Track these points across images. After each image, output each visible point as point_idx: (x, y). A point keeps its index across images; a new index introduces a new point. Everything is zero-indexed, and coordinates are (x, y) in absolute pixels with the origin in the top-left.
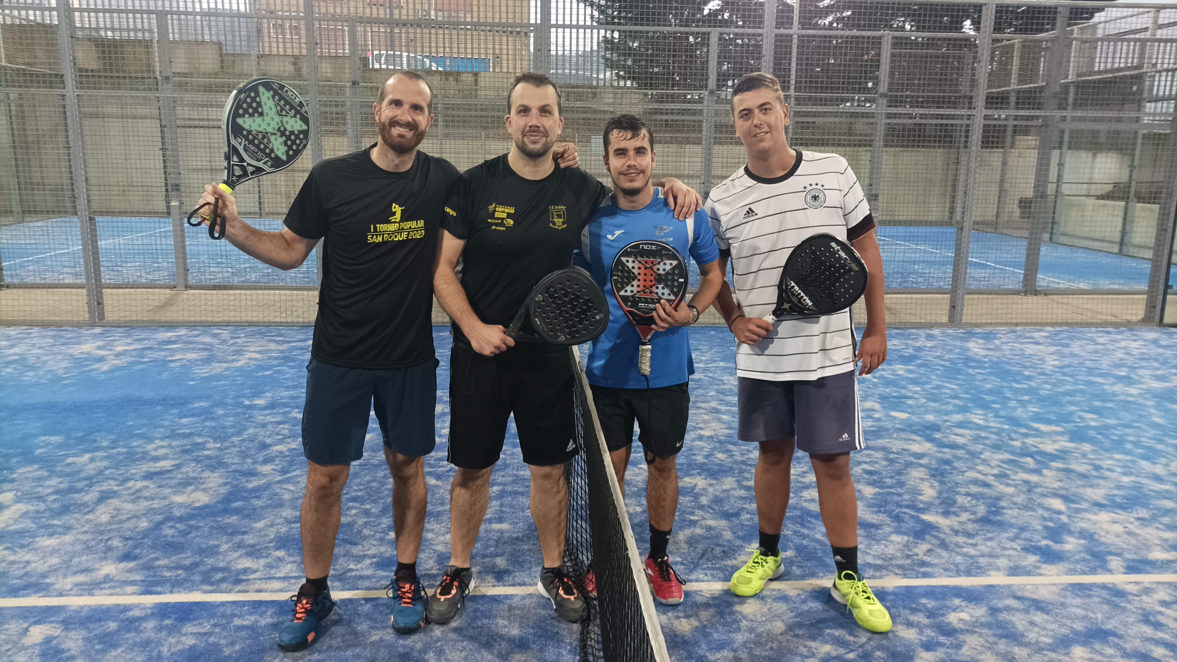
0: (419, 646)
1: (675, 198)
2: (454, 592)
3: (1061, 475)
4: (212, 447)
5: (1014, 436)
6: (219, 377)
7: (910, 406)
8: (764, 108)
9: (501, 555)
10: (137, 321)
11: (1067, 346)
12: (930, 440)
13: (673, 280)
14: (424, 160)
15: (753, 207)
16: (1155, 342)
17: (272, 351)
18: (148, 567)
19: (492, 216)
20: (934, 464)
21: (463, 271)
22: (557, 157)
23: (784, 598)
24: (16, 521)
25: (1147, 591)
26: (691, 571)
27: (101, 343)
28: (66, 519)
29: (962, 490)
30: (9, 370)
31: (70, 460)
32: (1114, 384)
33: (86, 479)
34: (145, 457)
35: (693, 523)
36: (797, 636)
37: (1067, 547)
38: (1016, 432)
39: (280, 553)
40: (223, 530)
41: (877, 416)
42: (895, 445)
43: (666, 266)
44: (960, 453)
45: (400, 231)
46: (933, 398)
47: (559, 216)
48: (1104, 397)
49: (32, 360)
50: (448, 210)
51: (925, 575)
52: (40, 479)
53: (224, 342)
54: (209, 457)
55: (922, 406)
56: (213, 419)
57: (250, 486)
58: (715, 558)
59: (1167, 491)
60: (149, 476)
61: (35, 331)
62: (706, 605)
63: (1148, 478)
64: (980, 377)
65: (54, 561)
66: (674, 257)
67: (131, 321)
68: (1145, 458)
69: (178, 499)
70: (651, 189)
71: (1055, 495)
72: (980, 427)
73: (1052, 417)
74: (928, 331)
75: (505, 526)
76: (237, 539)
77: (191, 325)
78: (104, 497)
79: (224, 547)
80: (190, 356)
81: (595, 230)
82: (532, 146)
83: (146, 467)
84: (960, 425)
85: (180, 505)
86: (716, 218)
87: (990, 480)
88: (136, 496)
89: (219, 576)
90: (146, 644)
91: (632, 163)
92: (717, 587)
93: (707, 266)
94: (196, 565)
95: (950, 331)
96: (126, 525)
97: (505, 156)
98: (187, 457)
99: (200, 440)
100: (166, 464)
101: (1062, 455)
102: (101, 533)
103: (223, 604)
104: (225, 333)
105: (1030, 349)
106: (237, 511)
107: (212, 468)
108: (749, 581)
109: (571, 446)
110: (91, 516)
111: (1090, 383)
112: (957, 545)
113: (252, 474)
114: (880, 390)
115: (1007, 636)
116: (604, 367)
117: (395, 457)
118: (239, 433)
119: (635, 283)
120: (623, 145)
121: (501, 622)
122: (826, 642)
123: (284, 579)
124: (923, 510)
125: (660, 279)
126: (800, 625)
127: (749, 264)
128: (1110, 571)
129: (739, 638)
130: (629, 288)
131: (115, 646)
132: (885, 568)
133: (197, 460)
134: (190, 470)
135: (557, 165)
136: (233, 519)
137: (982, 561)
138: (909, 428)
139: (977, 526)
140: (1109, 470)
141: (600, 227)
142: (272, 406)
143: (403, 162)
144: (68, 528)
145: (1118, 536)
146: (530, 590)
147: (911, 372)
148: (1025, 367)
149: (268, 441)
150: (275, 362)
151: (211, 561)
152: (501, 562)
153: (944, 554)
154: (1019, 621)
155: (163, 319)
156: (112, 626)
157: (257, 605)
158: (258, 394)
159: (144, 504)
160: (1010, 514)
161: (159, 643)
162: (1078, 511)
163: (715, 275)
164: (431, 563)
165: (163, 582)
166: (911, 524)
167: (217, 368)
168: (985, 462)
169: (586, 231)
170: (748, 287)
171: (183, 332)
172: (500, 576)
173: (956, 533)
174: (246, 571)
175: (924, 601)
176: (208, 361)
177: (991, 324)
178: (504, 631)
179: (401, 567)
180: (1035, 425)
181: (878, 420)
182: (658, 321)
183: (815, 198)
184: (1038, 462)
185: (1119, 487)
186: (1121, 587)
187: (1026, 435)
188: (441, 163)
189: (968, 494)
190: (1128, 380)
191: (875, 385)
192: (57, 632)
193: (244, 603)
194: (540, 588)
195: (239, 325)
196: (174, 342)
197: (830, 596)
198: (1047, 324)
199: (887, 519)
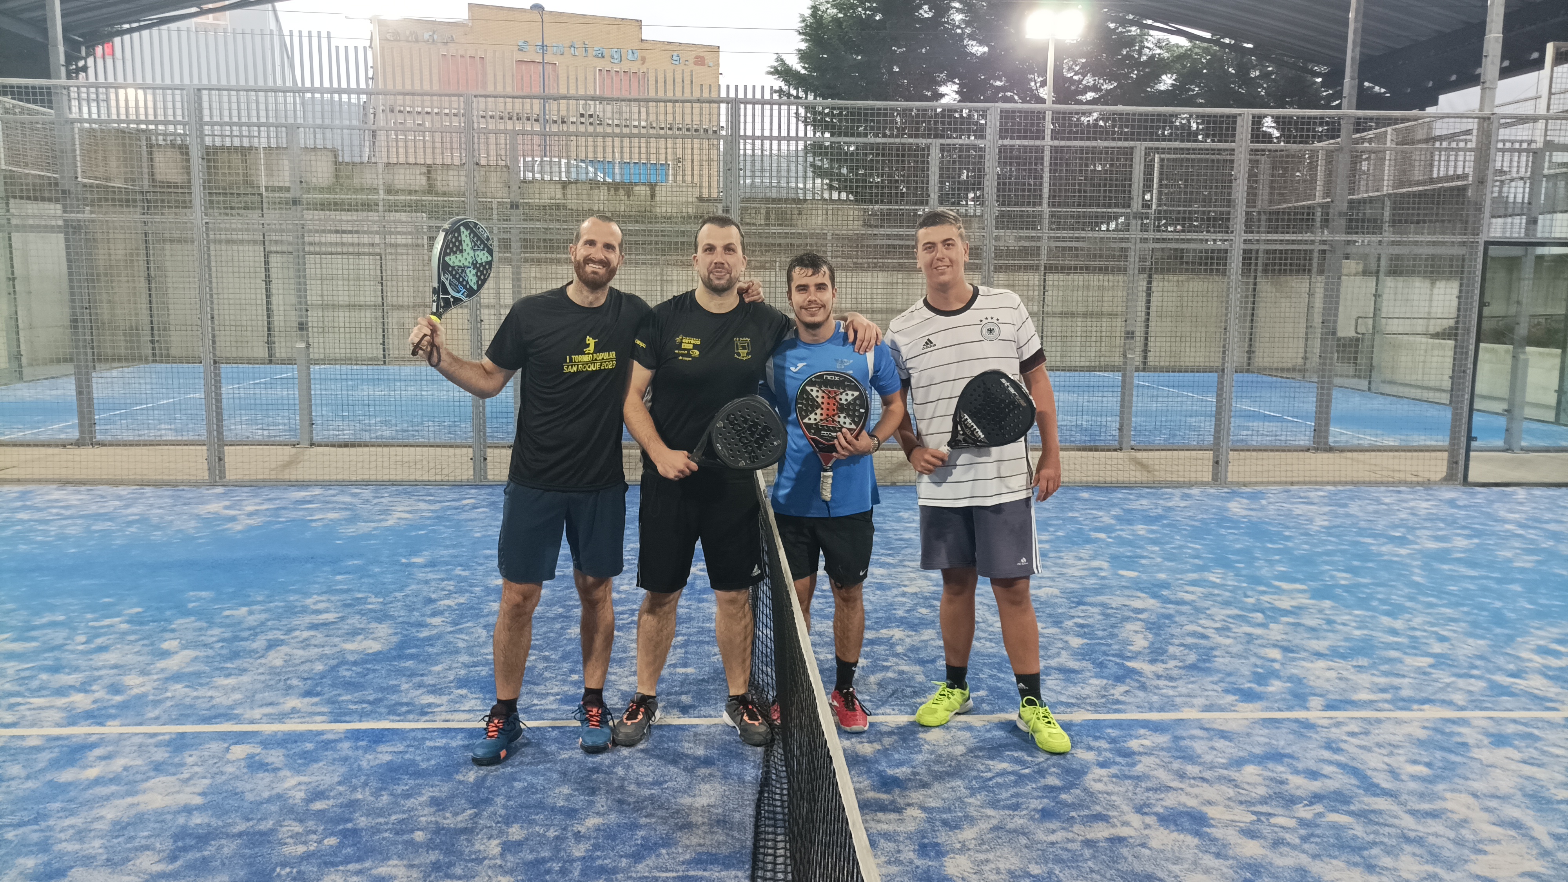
0: (607, 762)
1: (856, 332)
2: (640, 717)
3: (1288, 629)
4: (374, 602)
5: (1249, 593)
6: (368, 536)
7: (1143, 565)
8: (947, 243)
9: (686, 693)
10: (264, 480)
11: (1345, 506)
12: (1155, 596)
13: (854, 410)
14: (616, 297)
15: (931, 338)
16: (1452, 503)
17: (422, 511)
18: (331, 701)
19: (679, 347)
20: (1153, 618)
21: (653, 400)
22: (741, 292)
23: (969, 728)
24: (188, 664)
25: (1338, 724)
26: (878, 707)
27: (227, 503)
28: (237, 663)
29: (1177, 642)
30: (133, 529)
31: (227, 613)
32: (1384, 544)
33: (249, 629)
34: (305, 610)
35: (886, 668)
36: (977, 757)
37: (1270, 689)
38: (1253, 590)
39: (463, 692)
40: (401, 672)
41: (1103, 574)
42: (1116, 601)
43: (847, 397)
44: (1185, 608)
45: (594, 361)
46: (1170, 557)
47: (744, 348)
48: (1366, 556)
49: (156, 520)
50: (638, 342)
51: (1117, 711)
52: (201, 629)
53: (367, 501)
54: (371, 611)
55: (1157, 565)
56: (369, 576)
57: (422, 635)
58: (905, 696)
59: (1397, 643)
60: (314, 627)
61: (148, 490)
62: (891, 733)
63: (1384, 632)
64: (1231, 537)
65: (237, 696)
66: (856, 388)
67: (256, 481)
68: (1388, 614)
69: (349, 646)
70: (833, 322)
71: (1275, 646)
72: (1215, 585)
73: (1300, 576)
74: (1186, 491)
75: (690, 670)
76: (417, 680)
77: (326, 484)
78: (272, 645)
79: (404, 686)
80: (332, 515)
81: (779, 362)
82: (717, 282)
83: (308, 619)
84: (1194, 583)
85: (352, 652)
86: (895, 348)
87: (1210, 632)
88: (305, 644)
89: (405, 709)
90: (345, 760)
91: (812, 298)
92: (903, 719)
93: (889, 397)
94: (380, 700)
95: (1212, 491)
96: (302, 668)
97: (693, 291)
98: (349, 610)
99: (360, 595)
100: (330, 617)
101: (1297, 611)
102: (279, 674)
103: (413, 730)
104: (367, 493)
105: (1299, 509)
106: (412, 657)
107: (380, 621)
108: (935, 711)
109: (756, 571)
110: (263, 661)
111: (1357, 543)
112: (1157, 687)
113: (422, 625)
114: (1114, 550)
115: (1183, 758)
116: (788, 496)
117: (585, 579)
118: (401, 589)
119: (819, 411)
120: (804, 281)
121: (686, 745)
122: (1004, 761)
123: (469, 711)
124: (1129, 658)
125: (842, 409)
126: (981, 749)
127: (927, 394)
128: (1307, 709)
129: (920, 758)
130: (812, 416)
131: (316, 761)
132: (1078, 706)
133: (361, 613)
134: (355, 621)
135: (742, 300)
136: (409, 663)
137: (1178, 700)
138: (1138, 586)
139: (1183, 672)
140: (1344, 624)
141: (785, 360)
142: (432, 564)
143: (597, 299)
144: (244, 671)
145: (1328, 680)
146: (716, 721)
147: (1153, 532)
148: (1288, 527)
149: (433, 596)
150: (428, 522)
151: (394, 698)
152: (686, 699)
153: (1141, 694)
154: (1199, 747)
155: (293, 478)
156: (309, 746)
157: (446, 732)
158: (415, 553)
159: (314, 652)
160: (1221, 662)
161: (356, 759)
162: (1294, 659)
163: (897, 406)
164: (616, 699)
165: (351, 713)
166: (1114, 669)
167: (364, 527)
168: (1210, 617)
169: (770, 363)
170: (928, 416)
171: (317, 491)
172: (685, 710)
173: (1159, 677)
174: (430, 705)
175: (1109, 731)
176: (353, 519)
177: (1262, 483)
178: (690, 752)
179: (588, 691)
180: (1277, 583)
181: (1104, 578)
182: (839, 449)
183: (991, 331)
184: (1267, 616)
185: (1347, 639)
186: (1312, 721)
187: (1264, 593)
188: (632, 299)
189: (1182, 645)
190: (1402, 541)
191: (1108, 545)
192: (258, 750)
193: (434, 730)
194: (726, 718)
195: (381, 484)
196: (310, 502)
197: (1016, 727)
198: (1328, 483)
199: (1090, 666)
